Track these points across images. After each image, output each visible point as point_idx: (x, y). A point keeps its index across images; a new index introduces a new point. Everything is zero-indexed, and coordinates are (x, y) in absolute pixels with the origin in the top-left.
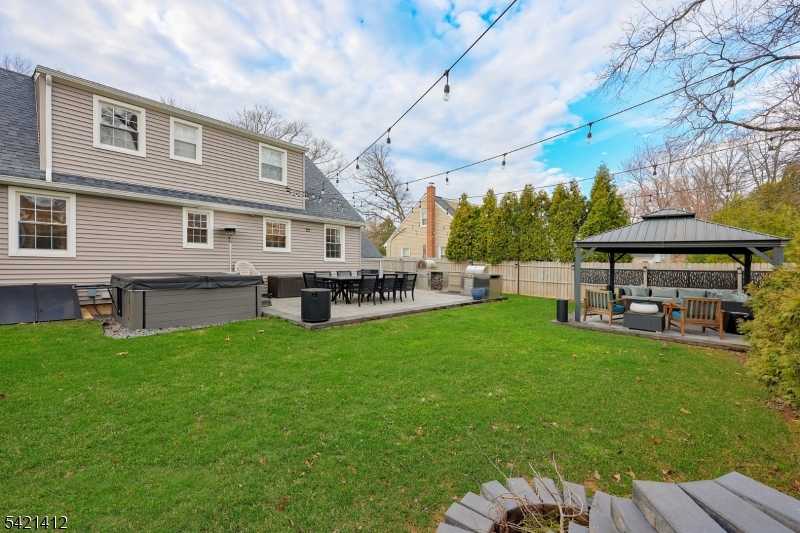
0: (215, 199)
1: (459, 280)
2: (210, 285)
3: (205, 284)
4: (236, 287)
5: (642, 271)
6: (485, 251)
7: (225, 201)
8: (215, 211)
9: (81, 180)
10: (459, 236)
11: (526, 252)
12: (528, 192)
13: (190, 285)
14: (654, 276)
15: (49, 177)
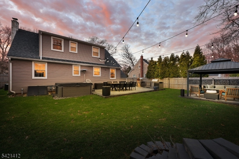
0: (80, 62)
1: (150, 84)
2: (79, 85)
3: (77, 85)
4: (86, 86)
5: (212, 80)
6: (158, 75)
7: (83, 63)
8: (81, 66)
9: (48, 59)
10: (150, 71)
11: (172, 75)
12: (172, 55)
13: (74, 85)
14: (216, 82)
15: (41, 58)
